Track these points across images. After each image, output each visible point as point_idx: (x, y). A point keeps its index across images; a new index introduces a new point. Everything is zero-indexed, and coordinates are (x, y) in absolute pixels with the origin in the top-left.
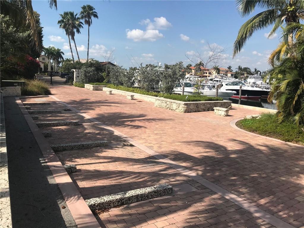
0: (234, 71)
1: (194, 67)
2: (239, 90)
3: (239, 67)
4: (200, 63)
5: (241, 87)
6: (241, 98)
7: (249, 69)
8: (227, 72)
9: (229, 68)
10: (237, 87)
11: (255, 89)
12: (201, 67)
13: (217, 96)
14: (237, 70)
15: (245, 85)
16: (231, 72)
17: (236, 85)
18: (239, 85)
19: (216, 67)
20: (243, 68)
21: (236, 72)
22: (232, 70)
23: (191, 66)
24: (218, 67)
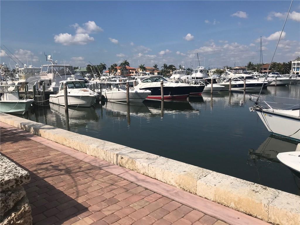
0: (160, 69)
1: (120, 66)
2: (160, 88)
3: (165, 65)
4: (125, 62)
5: (162, 84)
6: (164, 98)
7: (174, 67)
8: (154, 70)
9: (156, 66)
10: (157, 84)
11: (180, 85)
12: (127, 66)
13: (129, 98)
14: (163, 68)
15: (166, 81)
16: (158, 70)
17: (155, 81)
18: (160, 81)
19: (142, 66)
20: (168, 66)
21: (162, 70)
22: (158, 69)
23: (116, 65)
24: (144, 66)
